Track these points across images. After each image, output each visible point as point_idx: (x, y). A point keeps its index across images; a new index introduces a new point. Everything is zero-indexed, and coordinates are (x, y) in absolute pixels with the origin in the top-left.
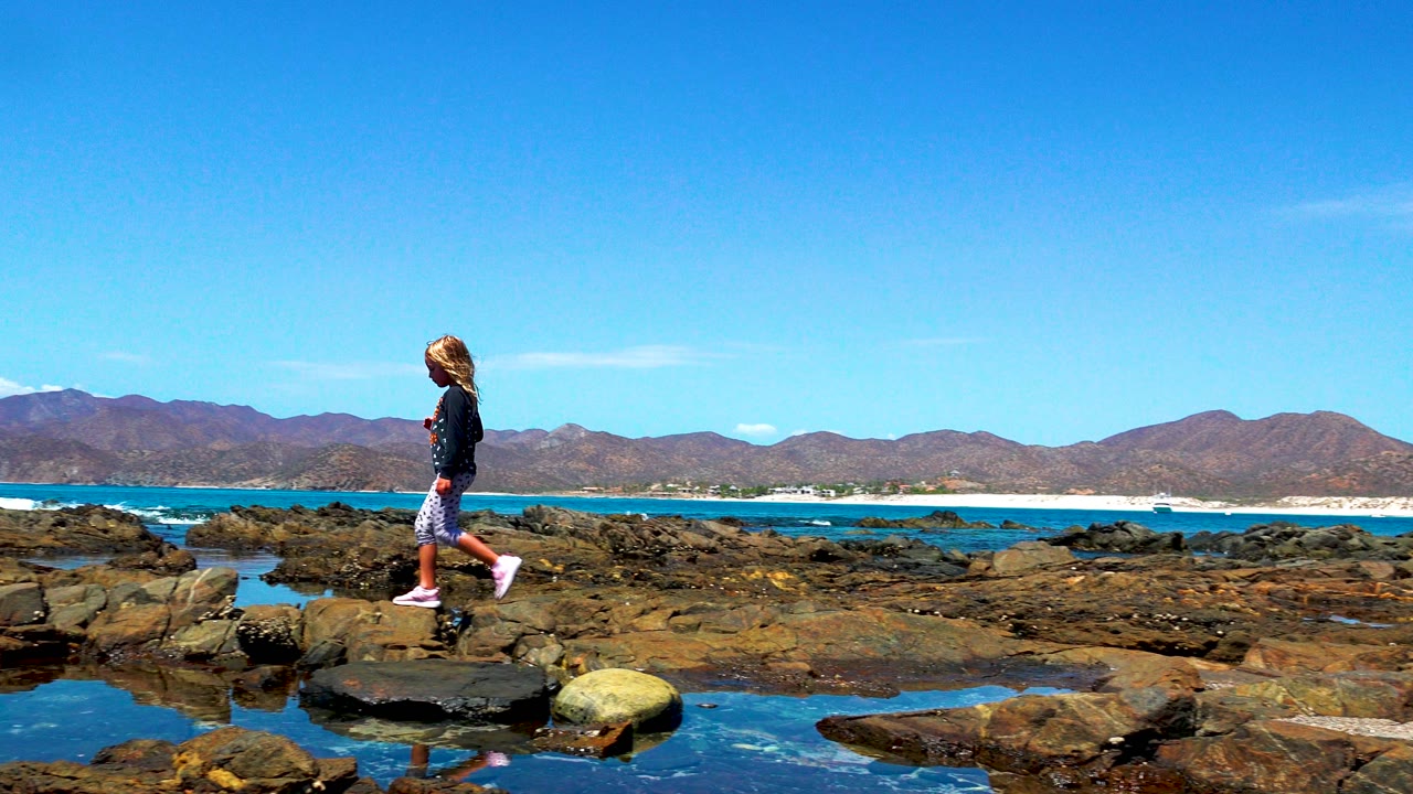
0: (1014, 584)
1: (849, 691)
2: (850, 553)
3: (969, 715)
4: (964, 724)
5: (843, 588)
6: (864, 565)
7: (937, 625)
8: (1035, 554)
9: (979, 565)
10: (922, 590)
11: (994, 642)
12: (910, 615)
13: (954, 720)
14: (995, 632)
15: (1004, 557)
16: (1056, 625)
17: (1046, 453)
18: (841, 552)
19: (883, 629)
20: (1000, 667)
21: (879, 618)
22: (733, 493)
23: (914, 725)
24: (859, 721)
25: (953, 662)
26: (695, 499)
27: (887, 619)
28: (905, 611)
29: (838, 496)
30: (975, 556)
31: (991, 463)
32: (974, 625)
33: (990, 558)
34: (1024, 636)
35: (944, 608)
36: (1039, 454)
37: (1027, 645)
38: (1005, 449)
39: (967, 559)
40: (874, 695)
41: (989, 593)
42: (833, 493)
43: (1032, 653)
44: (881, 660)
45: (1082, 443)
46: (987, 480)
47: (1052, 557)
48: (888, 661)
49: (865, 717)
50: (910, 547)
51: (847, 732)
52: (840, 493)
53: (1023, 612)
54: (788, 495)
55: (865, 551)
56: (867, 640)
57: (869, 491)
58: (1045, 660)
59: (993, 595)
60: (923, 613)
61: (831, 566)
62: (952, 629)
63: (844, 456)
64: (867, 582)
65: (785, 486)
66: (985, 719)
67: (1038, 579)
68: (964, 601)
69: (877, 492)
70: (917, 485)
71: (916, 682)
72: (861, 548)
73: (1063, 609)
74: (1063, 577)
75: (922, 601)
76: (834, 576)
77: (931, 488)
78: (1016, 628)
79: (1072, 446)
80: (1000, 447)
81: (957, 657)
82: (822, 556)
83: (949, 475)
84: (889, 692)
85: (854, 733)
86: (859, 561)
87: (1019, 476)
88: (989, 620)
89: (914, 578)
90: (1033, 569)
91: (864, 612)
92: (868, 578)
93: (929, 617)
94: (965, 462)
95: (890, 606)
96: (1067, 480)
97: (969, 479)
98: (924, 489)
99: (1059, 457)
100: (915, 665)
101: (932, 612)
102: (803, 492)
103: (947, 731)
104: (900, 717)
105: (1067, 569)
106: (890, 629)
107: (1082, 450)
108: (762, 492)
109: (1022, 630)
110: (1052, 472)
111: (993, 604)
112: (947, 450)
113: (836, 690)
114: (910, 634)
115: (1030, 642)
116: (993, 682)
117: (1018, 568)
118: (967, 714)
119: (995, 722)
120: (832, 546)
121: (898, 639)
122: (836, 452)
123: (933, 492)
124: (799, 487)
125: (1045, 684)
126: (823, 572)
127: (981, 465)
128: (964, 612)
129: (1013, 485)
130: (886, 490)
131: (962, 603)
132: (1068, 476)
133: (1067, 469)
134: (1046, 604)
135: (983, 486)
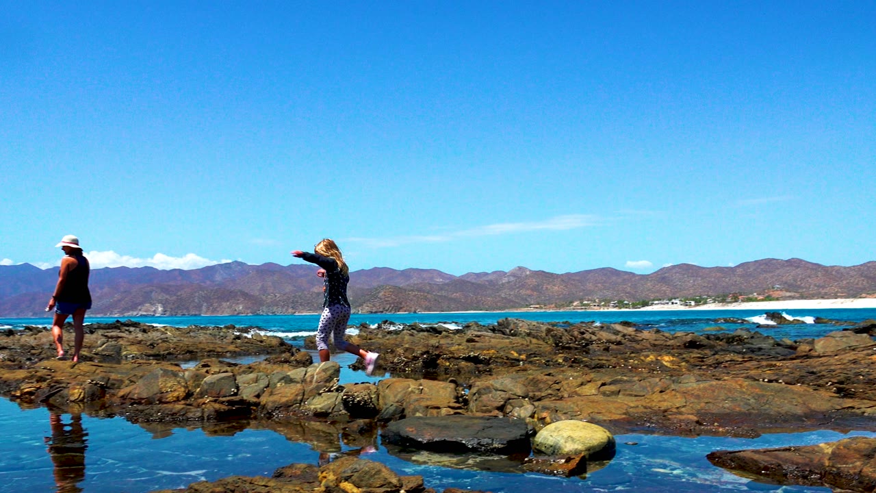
0: (832, 361)
1: (725, 434)
2: (711, 342)
3: (814, 451)
4: (813, 456)
5: (710, 366)
6: (722, 350)
7: (781, 390)
8: (844, 339)
9: (804, 348)
10: (767, 366)
11: (824, 400)
12: (762, 383)
13: (804, 454)
14: (823, 393)
15: (822, 342)
16: (869, 389)
17: (842, 270)
18: (705, 342)
19: (744, 392)
20: (832, 418)
21: (741, 385)
22: (626, 306)
23: (777, 457)
24: (737, 454)
25: (796, 414)
26: (602, 310)
27: (747, 386)
28: (758, 380)
29: (696, 305)
30: (800, 342)
31: (802, 279)
32: (808, 389)
33: (812, 343)
34: (845, 396)
35: (785, 378)
36: (838, 271)
37: (848, 402)
38: (812, 269)
39: (794, 344)
40: (742, 436)
41: (815, 367)
42: (693, 303)
43: (853, 408)
44: (745, 413)
45: (869, 262)
46: (800, 291)
47: (857, 341)
48: (750, 414)
49: (740, 451)
50: (752, 337)
51: (729, 462)
52: (698, 303)
53: (843, 380)
54: (662, 306)
55: (721, 340)
56: (734, 400)
57: (718, 301)
58: (864, 413)
59: (819, 369)
60: (770, 381)
61: (699, 351)
62: (792, 392)
63: (700, 279)
64: (727, 362)
65: (660, 300)
66: (828, 453)
67: (851, 356)
68: (798, 373)
69: (723, 301)
70: (751, 296)
71: (770, 428)
72: (718, 338)
73: (871, 377)
74: (869, 355)
75: (769, 374)
76: (703, 358)
77: (761, 297)
78: (839, 391)
79: (861, 265)
80: (808, 268)
81: (799, 411)
82: (693, 345)
83: (773, 288)
84: (754, 434)
85: (733, 462)
86: (719, 348)
87: (823, 287)
88: (819, 386)
89: (759, 358)
90: (844, 350)
91: (729, 381)
92: (727, 359)
93: (774, 384)
94: (784, 279)
95: (747, 377)
96: (860, 288)
97: (787, 291)
98: (756, 298)
99: (852, 273)
100: (769, 416)
101: (777, 381)
102: (673, 303)
103: (800, 461)
104: (765, 452)
105: (869, 349)
106: (749, 392)
107: (869, 267)
108: (645, 304)
109: (843, 392)
110: (847, 283)
111: (819, 375)
112: (770, 272)
113: (716, 433)
114: (763, 396)
115: (850, 400)
116: (827, 428)
117: (832, 349)
118: (814, 450)
119: (834, 456)
120: (699, 338)
121: (756, 399)
122: (693, 276)
123: (762, 300)
124: (670, 300)
125: (865, 429)
126: (695, 355)
127: (795, 281)
128: (800, 380)
129: (820, 293)
130: (729, 299)
131: (797, 374)
132: (860, 286)
133: (859, 281)
134: (858, 374)
135: (797, 295)
